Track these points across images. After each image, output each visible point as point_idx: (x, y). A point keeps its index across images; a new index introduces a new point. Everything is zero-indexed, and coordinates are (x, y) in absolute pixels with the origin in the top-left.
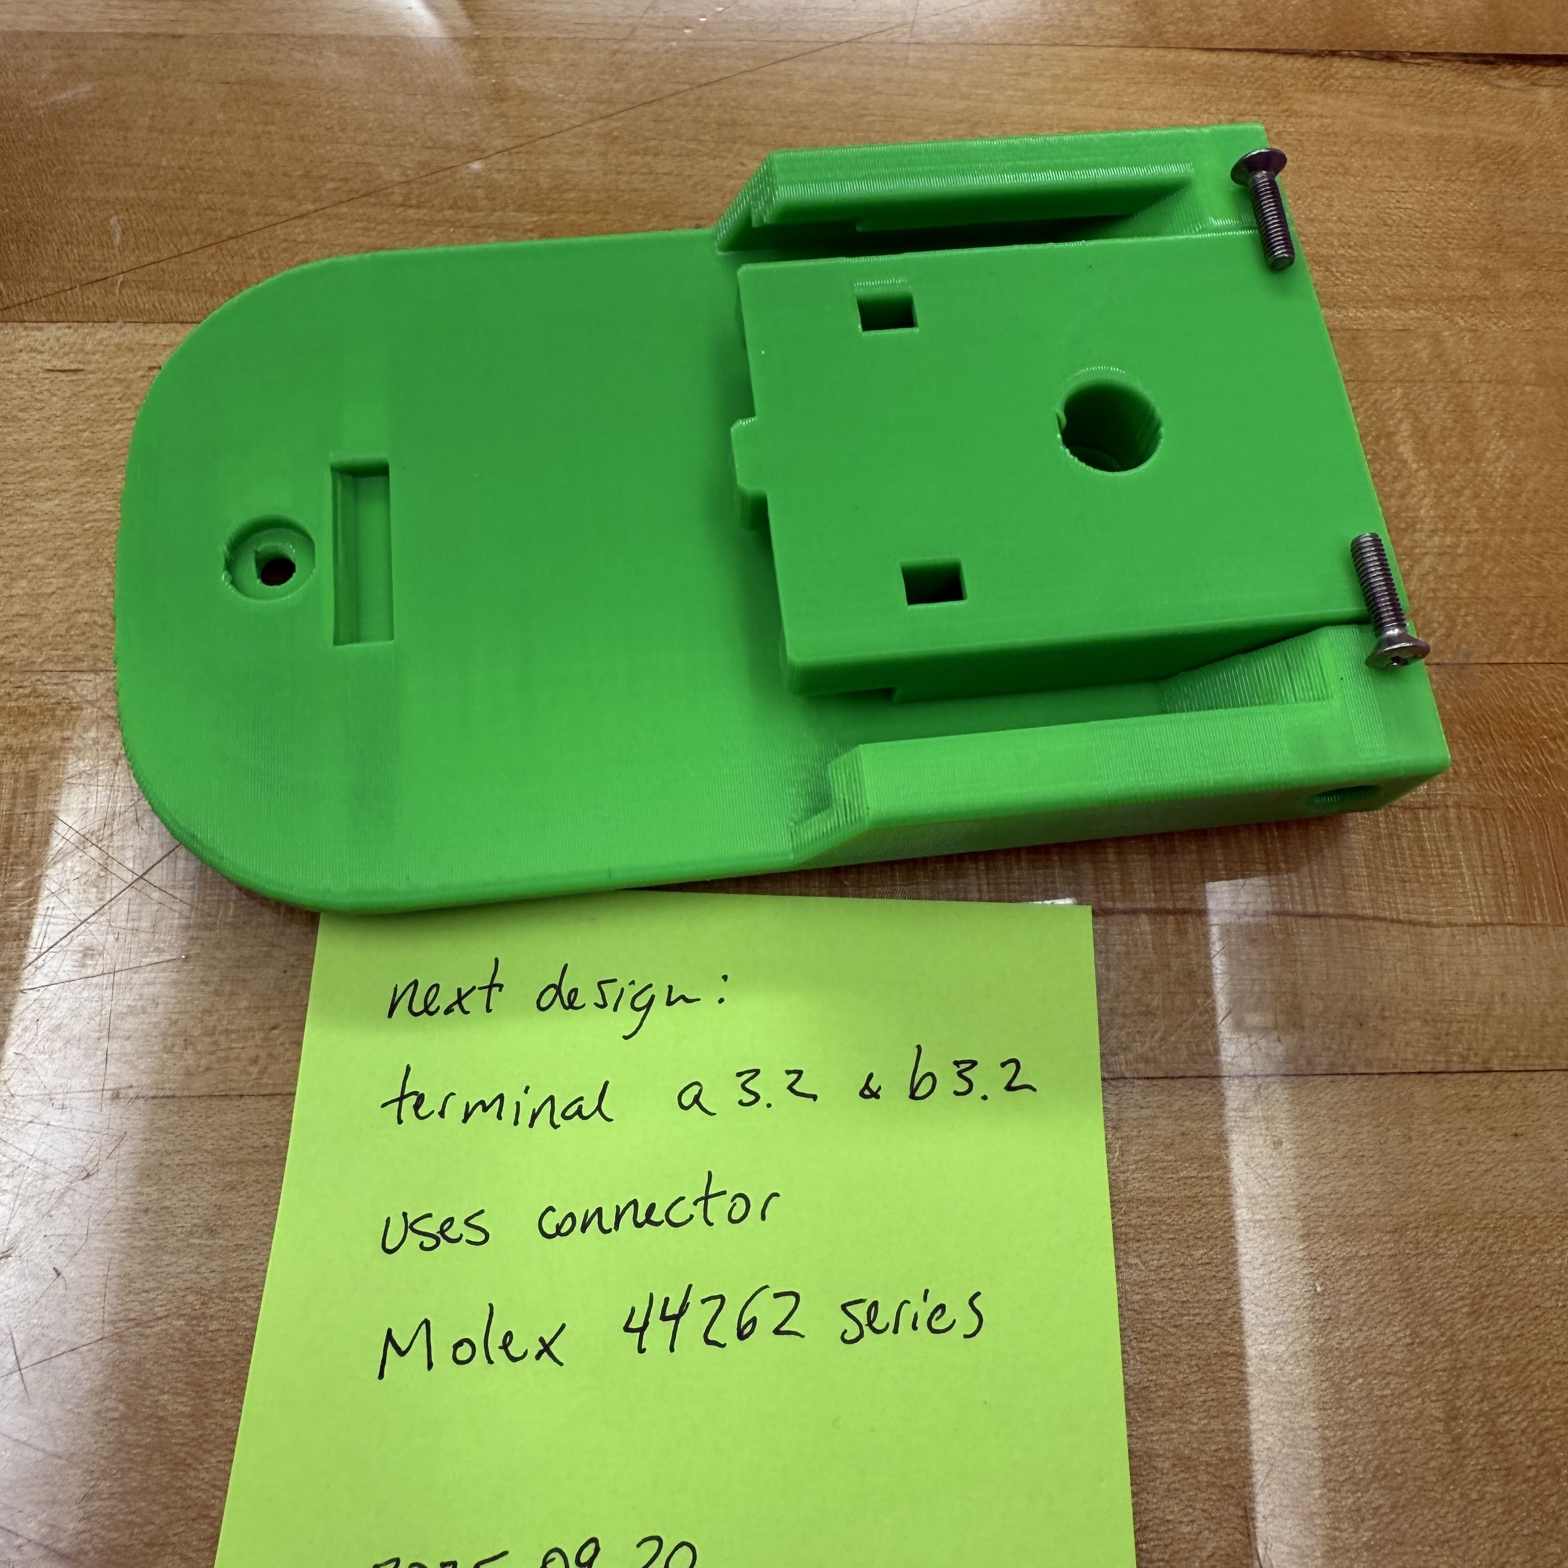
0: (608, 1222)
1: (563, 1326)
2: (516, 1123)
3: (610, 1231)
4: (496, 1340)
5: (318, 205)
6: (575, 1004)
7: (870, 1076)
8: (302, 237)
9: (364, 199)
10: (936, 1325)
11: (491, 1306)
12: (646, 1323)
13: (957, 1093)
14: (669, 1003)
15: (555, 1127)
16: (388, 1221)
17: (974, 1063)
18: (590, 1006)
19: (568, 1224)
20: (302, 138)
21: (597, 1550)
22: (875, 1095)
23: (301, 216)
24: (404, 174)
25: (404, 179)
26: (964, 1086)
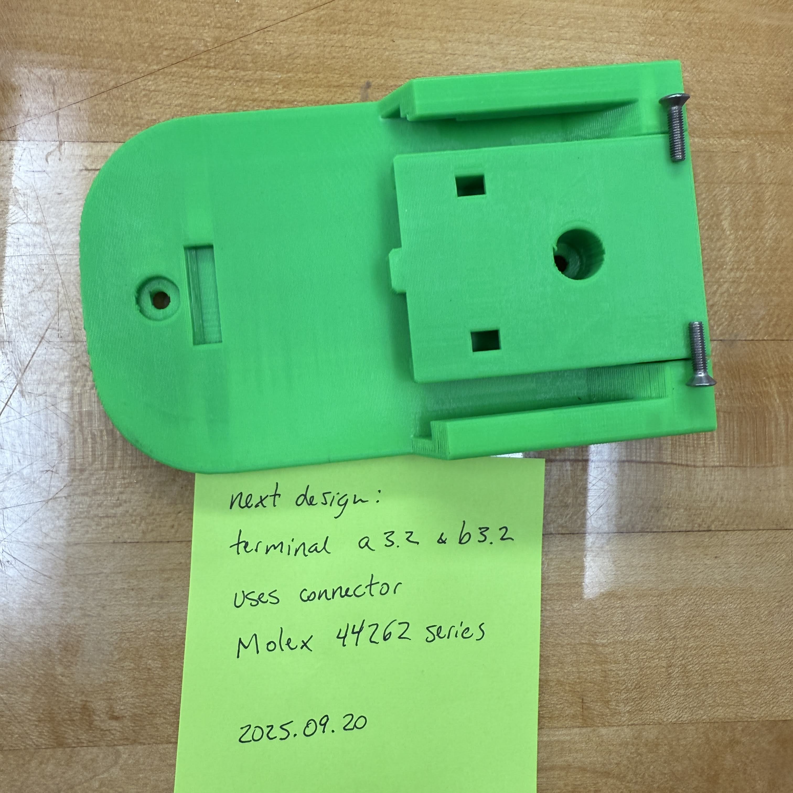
0: (330, 596)
1: (312, 636)
2: (289, 554)
3: (330, 599)
4: (284, 642)
5: (159, 67)
6: (314, 503)
7: (442, 534)
8: (153, 88)
9: (185, 62)
10: (465, 635)
11: (281, 628)
12: (346, 635)
13: (479, 541)
14: (355, 503)
15: (306, 556)
16: (236, 594)
17: (488, 529)
18: (320, 504)
19: (313, 595)
20: (147, 20)
21: (328, 719)
22: (444, 542)
23: (151, 74)
24: (206, 46)
25: (206, 49)
26: (483, 538)
